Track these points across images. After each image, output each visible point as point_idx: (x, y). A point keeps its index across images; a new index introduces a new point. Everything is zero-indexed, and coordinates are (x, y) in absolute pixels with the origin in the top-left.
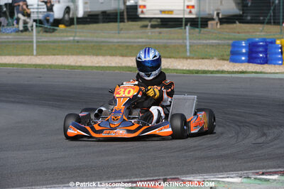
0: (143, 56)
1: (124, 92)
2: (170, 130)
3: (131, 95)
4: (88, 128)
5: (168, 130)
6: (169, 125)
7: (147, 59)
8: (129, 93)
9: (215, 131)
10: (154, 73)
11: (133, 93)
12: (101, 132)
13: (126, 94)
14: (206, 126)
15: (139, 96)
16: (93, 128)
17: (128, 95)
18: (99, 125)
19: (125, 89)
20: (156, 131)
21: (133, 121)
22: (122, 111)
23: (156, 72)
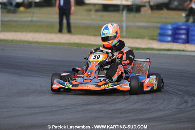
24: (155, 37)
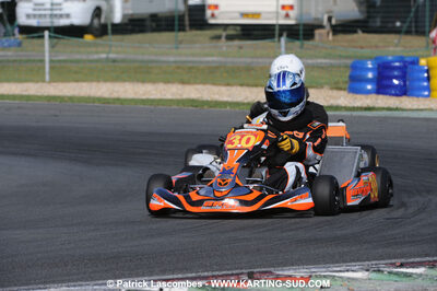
0: (275, 84)
1: (240, 140)
2: (310, 200)
3: (250, 145)
4: (181, 197)
5: (306, 201)
6: (308, 193)
7: (283, 88)
8: (247, 142)
9: (391, 203)
10: (293, 110)
11: (254, 142)
12: (199, 203)
13: (243, 144)
14: (374, 195)
15: (265, 147)
16: (188, 198)
17: (245, 146)
18: (198, 193)
19: (242, 136)
20: (287, 203)
21: (251, 187)
22: (234, 171)
23: (297, 109)
24: (341, 85)
